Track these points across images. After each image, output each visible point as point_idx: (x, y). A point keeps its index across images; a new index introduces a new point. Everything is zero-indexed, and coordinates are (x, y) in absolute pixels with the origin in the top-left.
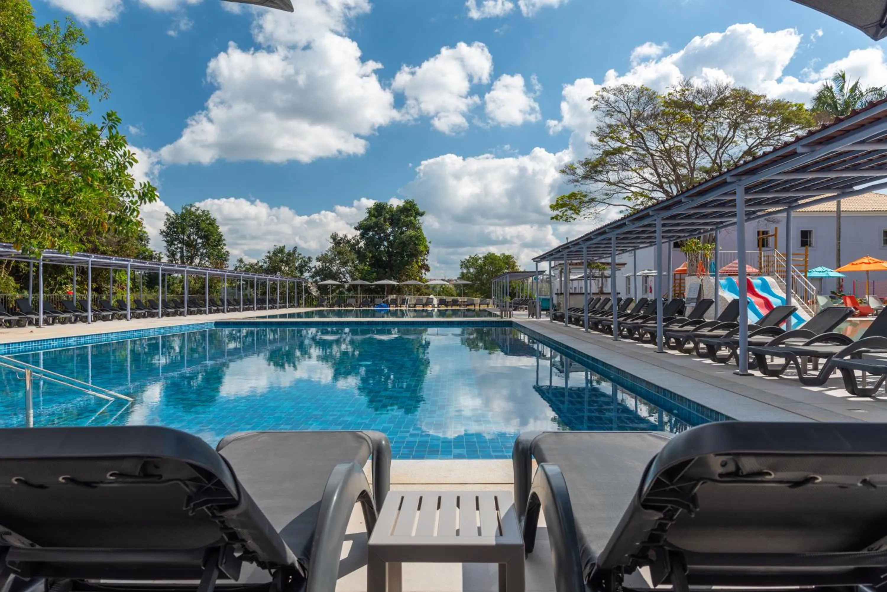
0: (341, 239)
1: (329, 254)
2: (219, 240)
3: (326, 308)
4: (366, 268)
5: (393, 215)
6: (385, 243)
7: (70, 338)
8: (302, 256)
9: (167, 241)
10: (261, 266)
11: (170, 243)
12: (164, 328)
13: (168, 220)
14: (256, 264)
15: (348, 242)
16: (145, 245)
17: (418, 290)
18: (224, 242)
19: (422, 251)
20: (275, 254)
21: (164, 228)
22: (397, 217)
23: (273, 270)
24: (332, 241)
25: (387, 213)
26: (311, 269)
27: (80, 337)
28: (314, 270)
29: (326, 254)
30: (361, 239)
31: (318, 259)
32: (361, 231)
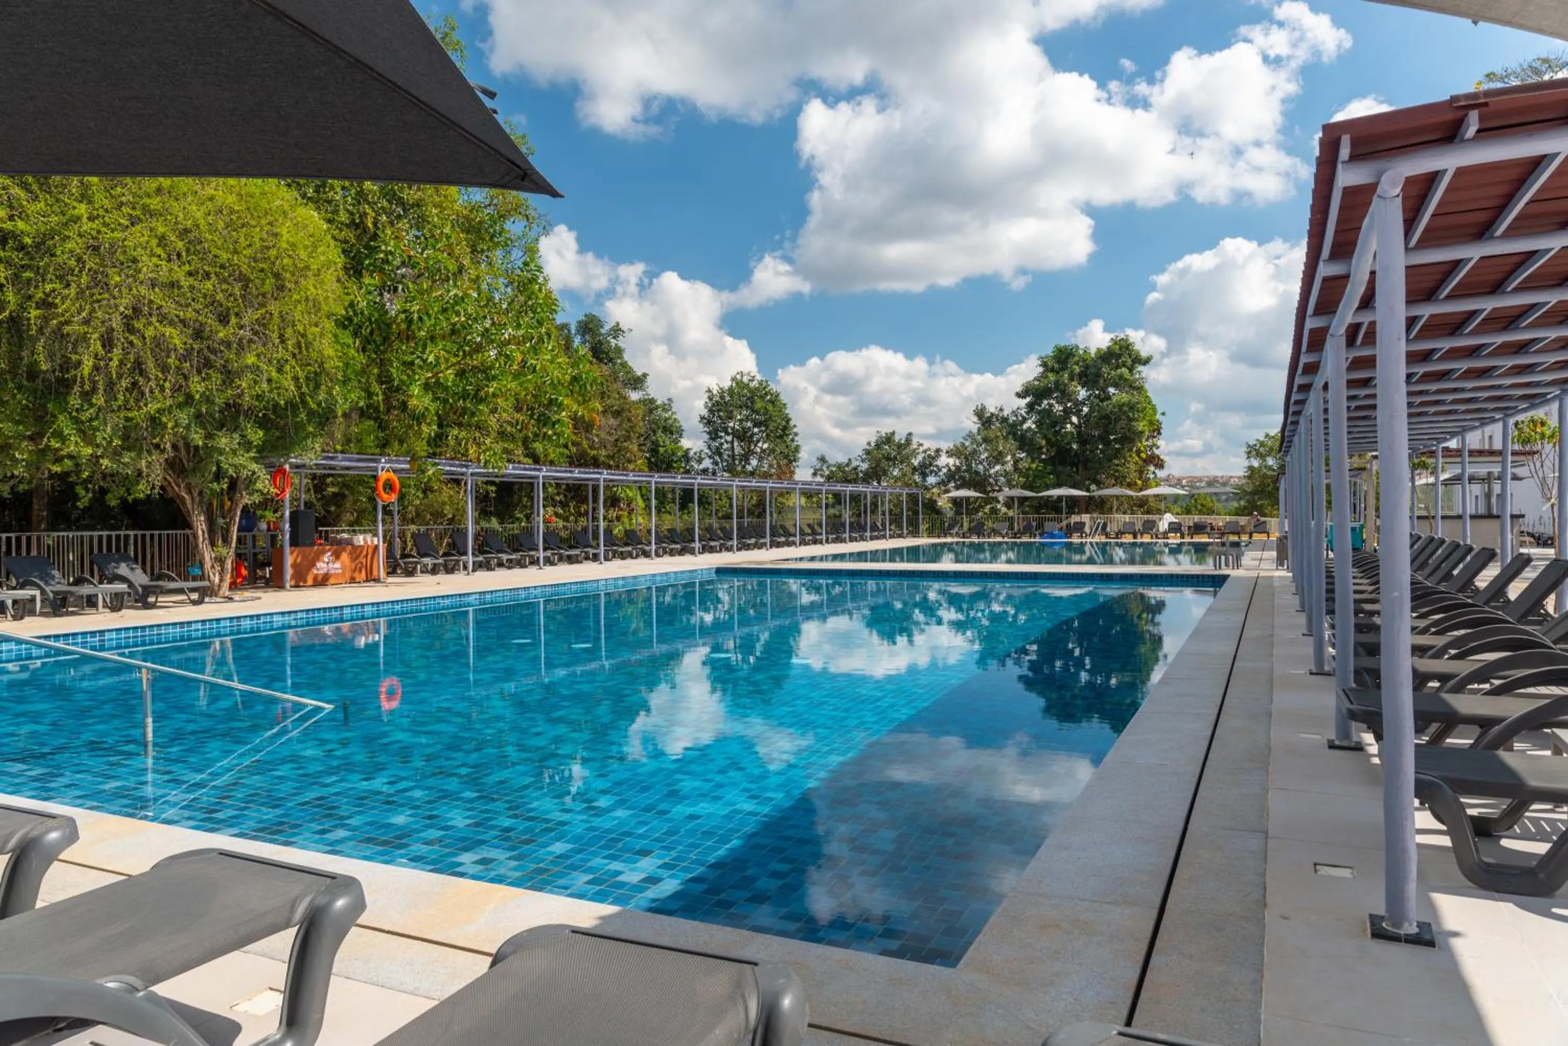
0: (992, 415)
1: (967, 444)
2: (785, 428)
3: (955, 540)
4: (1034, 466)
5: (1087, 367)
6: (1075, 419)
8: (925, 447)
9: (709, 433)
10: (855, 469)
11: (714, 435)
13: (711, 399)
14: (848, 465)
15: (1005, 420)
16: (676, 441)
17: (1142, 504)
18: (795, 430)
19: (1142, 432)
20: (878, 446)
21: (705, 412)
22: (1093, 370)
23: (875, 473)
24: (975, 419)
25: (1077, 363)
26: (940, 470)
28: (945, 470)
29: (963, 444)
30: (1027, 413)
31: (950, 453)
32: (1028, 399)
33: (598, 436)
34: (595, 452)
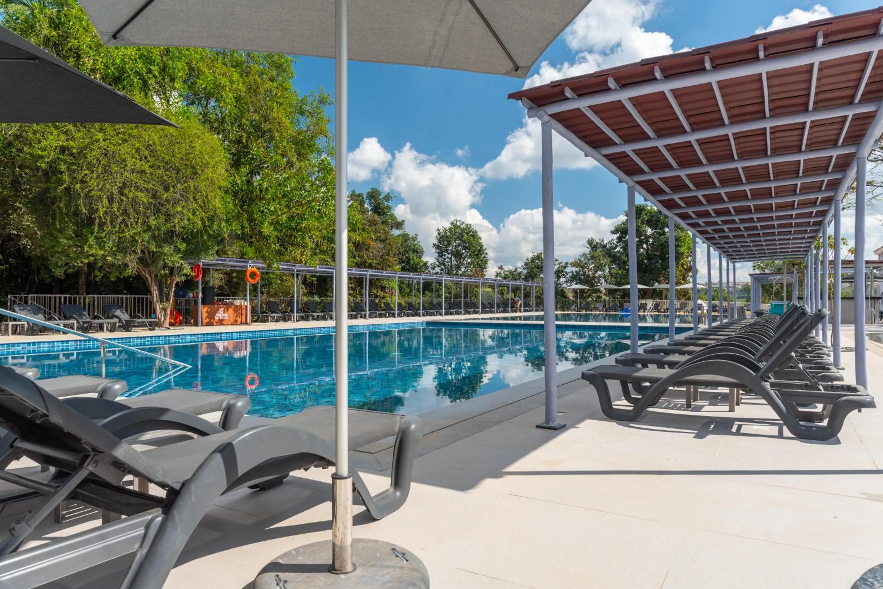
0: (597, 243)
1: (582, 259)
2: (480, 250)
3: (573, 312)
4: (620, 272)
5: (652, 216)
6: (645, 246)
7: (288, 330)
8: (559, 261)
9: (438, 253)
10: (520, 273)
11: (441, 254)
12: (373, 325)
13: (439, 234)
14: (515, 271)
15: (604, 246)
16: (420, 257)
17: (684, 294)
18: (486, 251)
19: (683, 253)
20: (533, 260)
21: (436, 242)
22: (655, 218)
23: (531, 276)
24: (588, 246)
25: (646, 214)
26: (567, 274)
27: (296, 329)
28: (570, 274)
29: (580, 260)
30: (617, 243)
31: (573, 265)
32: (618, 235)
33: (372, 253)
34: (370, 261)
